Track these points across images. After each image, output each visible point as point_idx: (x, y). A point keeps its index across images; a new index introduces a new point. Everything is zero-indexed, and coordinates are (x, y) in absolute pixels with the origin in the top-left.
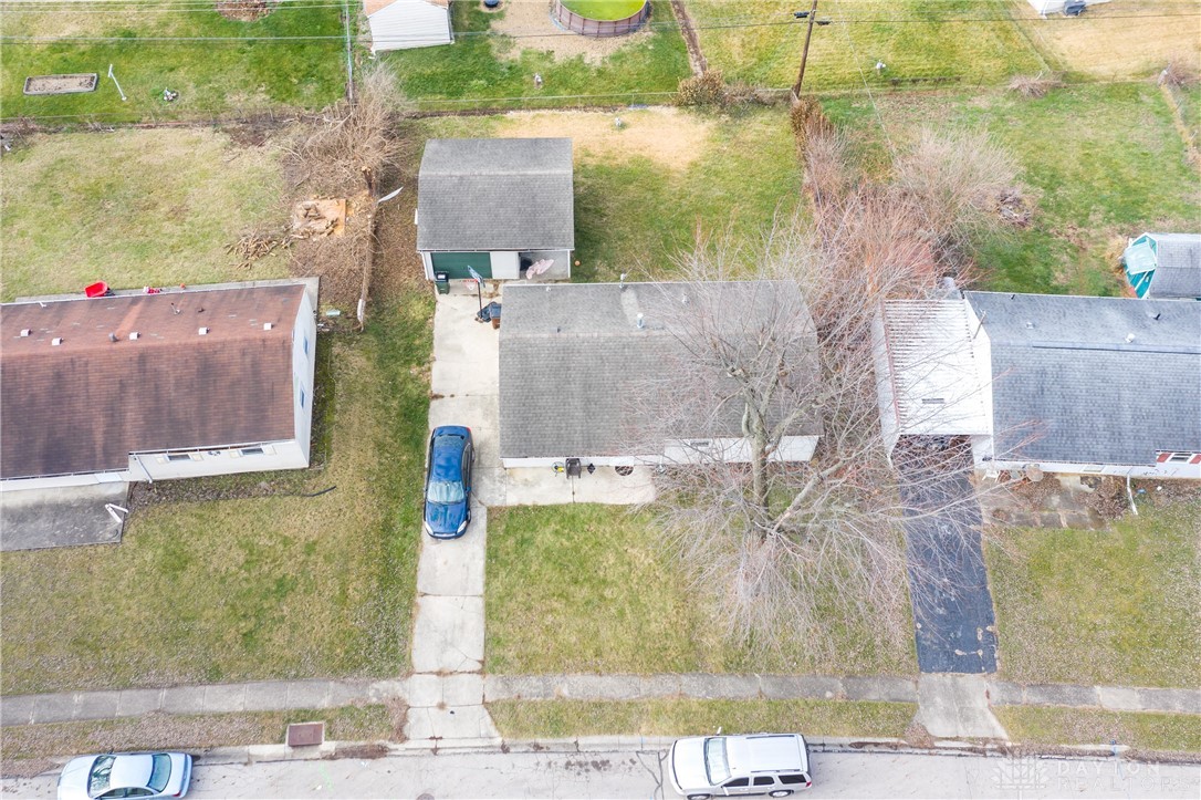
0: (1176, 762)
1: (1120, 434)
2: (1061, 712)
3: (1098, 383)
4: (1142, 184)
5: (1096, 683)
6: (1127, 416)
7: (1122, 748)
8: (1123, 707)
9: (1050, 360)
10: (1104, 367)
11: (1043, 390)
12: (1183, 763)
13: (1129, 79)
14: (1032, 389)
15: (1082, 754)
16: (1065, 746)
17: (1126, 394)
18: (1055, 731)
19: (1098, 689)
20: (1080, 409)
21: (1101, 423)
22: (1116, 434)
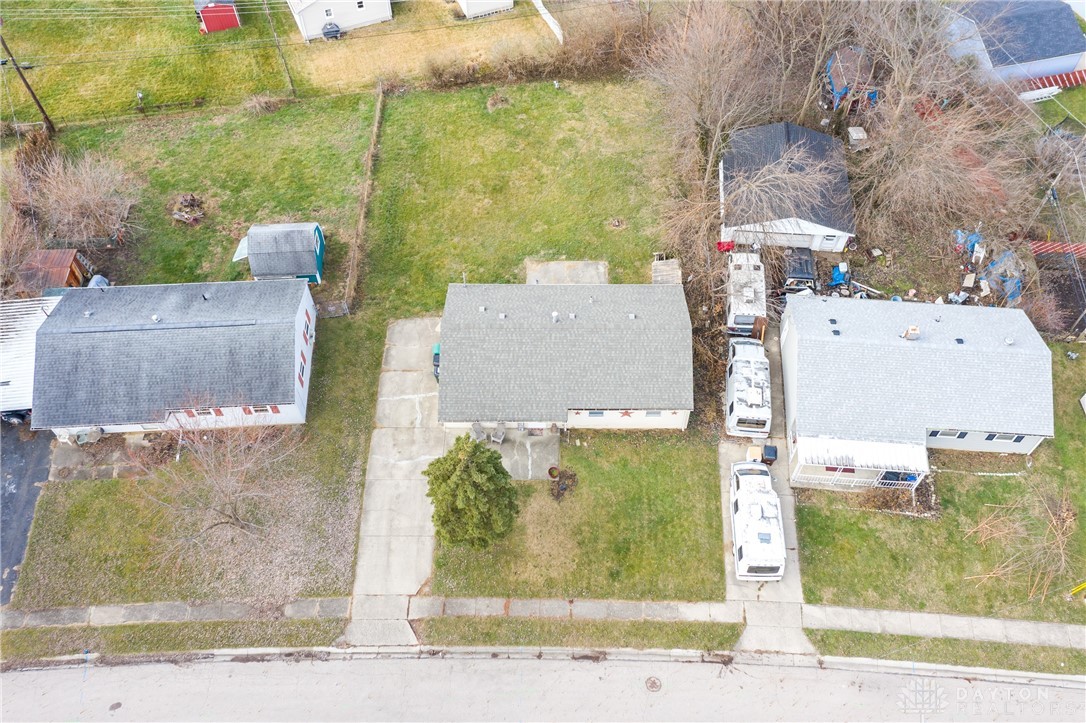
0: (136, 663)
1: (137, 399)
2: (50, 631)
3: (123, 358)
4: (317, 181)
5: (91, 604)
6: (144, 383)
7: (94, 655)
8: (107, 623)
9: (84, 343)
10: (129, 344)
11: (76, 369)
12: (142, 662)
13: (358, 91)
14: (68, 368)
15: (59, 663)
16: (44, 659)
17: (145, 365)
18: (37, 648)
19: (92, 609)
20: (106, 381)
21: (122, 390)
22: (133, 398)
